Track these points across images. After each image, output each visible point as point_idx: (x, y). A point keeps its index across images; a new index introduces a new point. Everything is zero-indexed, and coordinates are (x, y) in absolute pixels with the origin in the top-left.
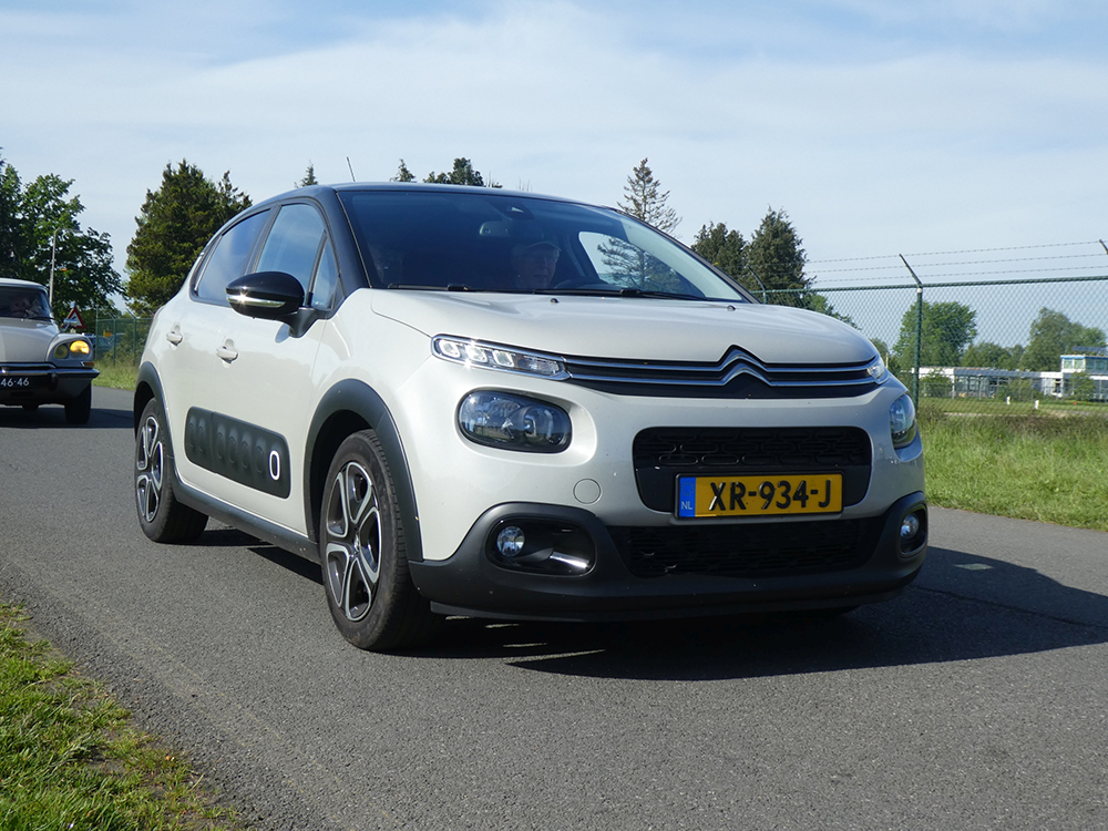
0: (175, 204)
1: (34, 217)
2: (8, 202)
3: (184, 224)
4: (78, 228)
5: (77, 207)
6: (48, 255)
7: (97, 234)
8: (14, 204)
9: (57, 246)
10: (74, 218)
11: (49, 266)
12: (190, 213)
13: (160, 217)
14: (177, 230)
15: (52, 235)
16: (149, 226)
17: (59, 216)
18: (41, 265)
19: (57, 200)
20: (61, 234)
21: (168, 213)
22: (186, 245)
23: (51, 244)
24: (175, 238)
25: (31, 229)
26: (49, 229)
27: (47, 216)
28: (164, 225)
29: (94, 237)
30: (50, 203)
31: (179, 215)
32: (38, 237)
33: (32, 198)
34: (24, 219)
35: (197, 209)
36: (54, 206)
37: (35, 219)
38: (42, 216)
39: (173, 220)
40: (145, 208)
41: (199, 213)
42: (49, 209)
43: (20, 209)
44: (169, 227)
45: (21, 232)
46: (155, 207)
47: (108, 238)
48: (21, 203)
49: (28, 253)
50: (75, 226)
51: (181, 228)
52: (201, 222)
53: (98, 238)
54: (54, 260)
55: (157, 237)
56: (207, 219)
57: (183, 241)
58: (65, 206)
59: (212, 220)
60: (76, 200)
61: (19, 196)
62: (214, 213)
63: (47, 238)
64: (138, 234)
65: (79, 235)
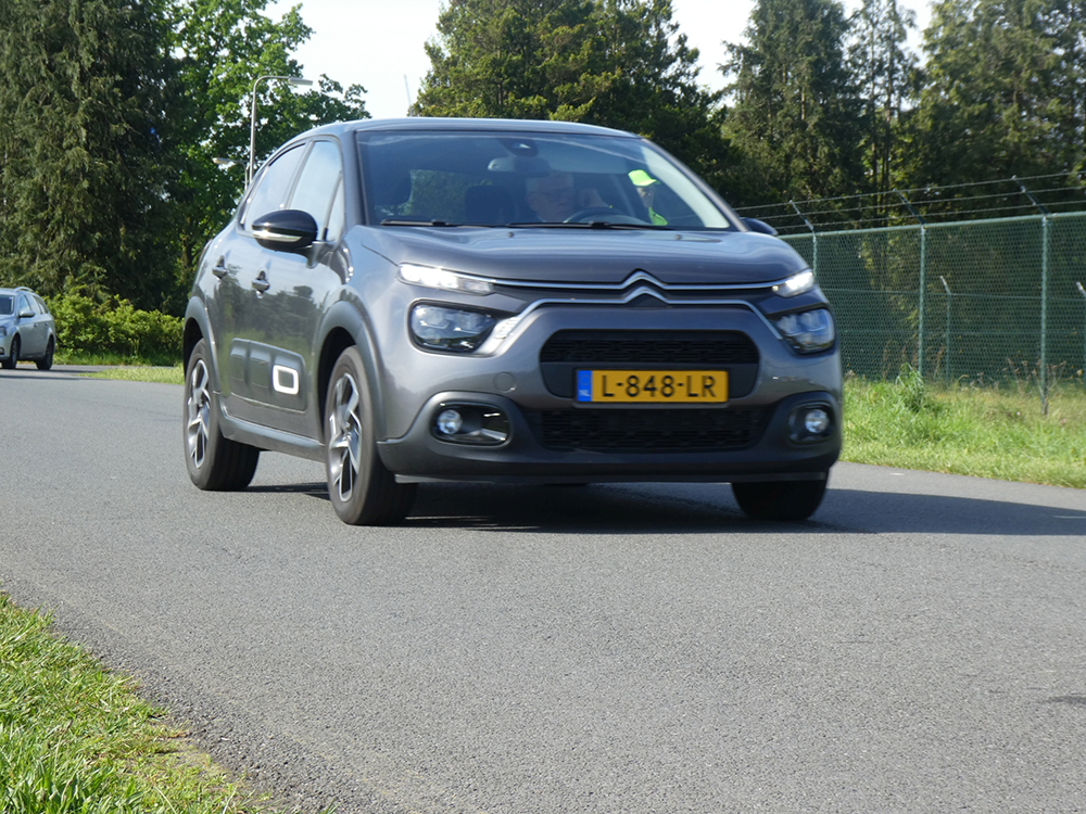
0: (509, 13)
1: (208, 56)
2: (156, 25)
3: (528, 56)
4: (298, 75)
5: (297, 30)
6: (240, 136)
7: (337, 87)
8: (169, 24)
9: (258, 119)
10: (292, 56)
11: (241, 162)
12: (540, 30)
13: (476, 39)
14: (514, 69)
15: (245, 91)
16: (453, 62)
17: (259, 52)
18: (223, 156)
19: (256, 17)
20: (262, 89)
21: (495, 31)
22: (533, 101)
23: (245, 112)
24: (509, 87)
25: (202, 81)
26: (238, 80)
27: (234, 52)
28: (487, 58)
29: (333, 94)
30: (242, 24)
31: (518, 38)
32: (217, 100)
33: (204, 12)
34: (188, 60)
35: (555, 22)
36: (248, 29)
37: (212, 60)
38: (225, 52)
39: (504, 47)
40: (446, 23)
41: (562, 29)
42: (240, 37)
43: (180, 38)
44: (495, 63)
45: (182, 88)
46: (466, 21)
47: (363, 96)
48: (182, 26)
49: (199, 131)
50: (293, 70)
51: (523, 63)
52: (564, 50)
53: (340, 97)
54: (250, 148)
55: (471, 85)
56: (576, 42)
57: (526, 93)
58: (272, 30)
59: (587, 44)
60: (294, 17)
61: (176, 10)
62: (592, 30)
63: (235, 99)
64: (432, 80)
65: (300, 90)
